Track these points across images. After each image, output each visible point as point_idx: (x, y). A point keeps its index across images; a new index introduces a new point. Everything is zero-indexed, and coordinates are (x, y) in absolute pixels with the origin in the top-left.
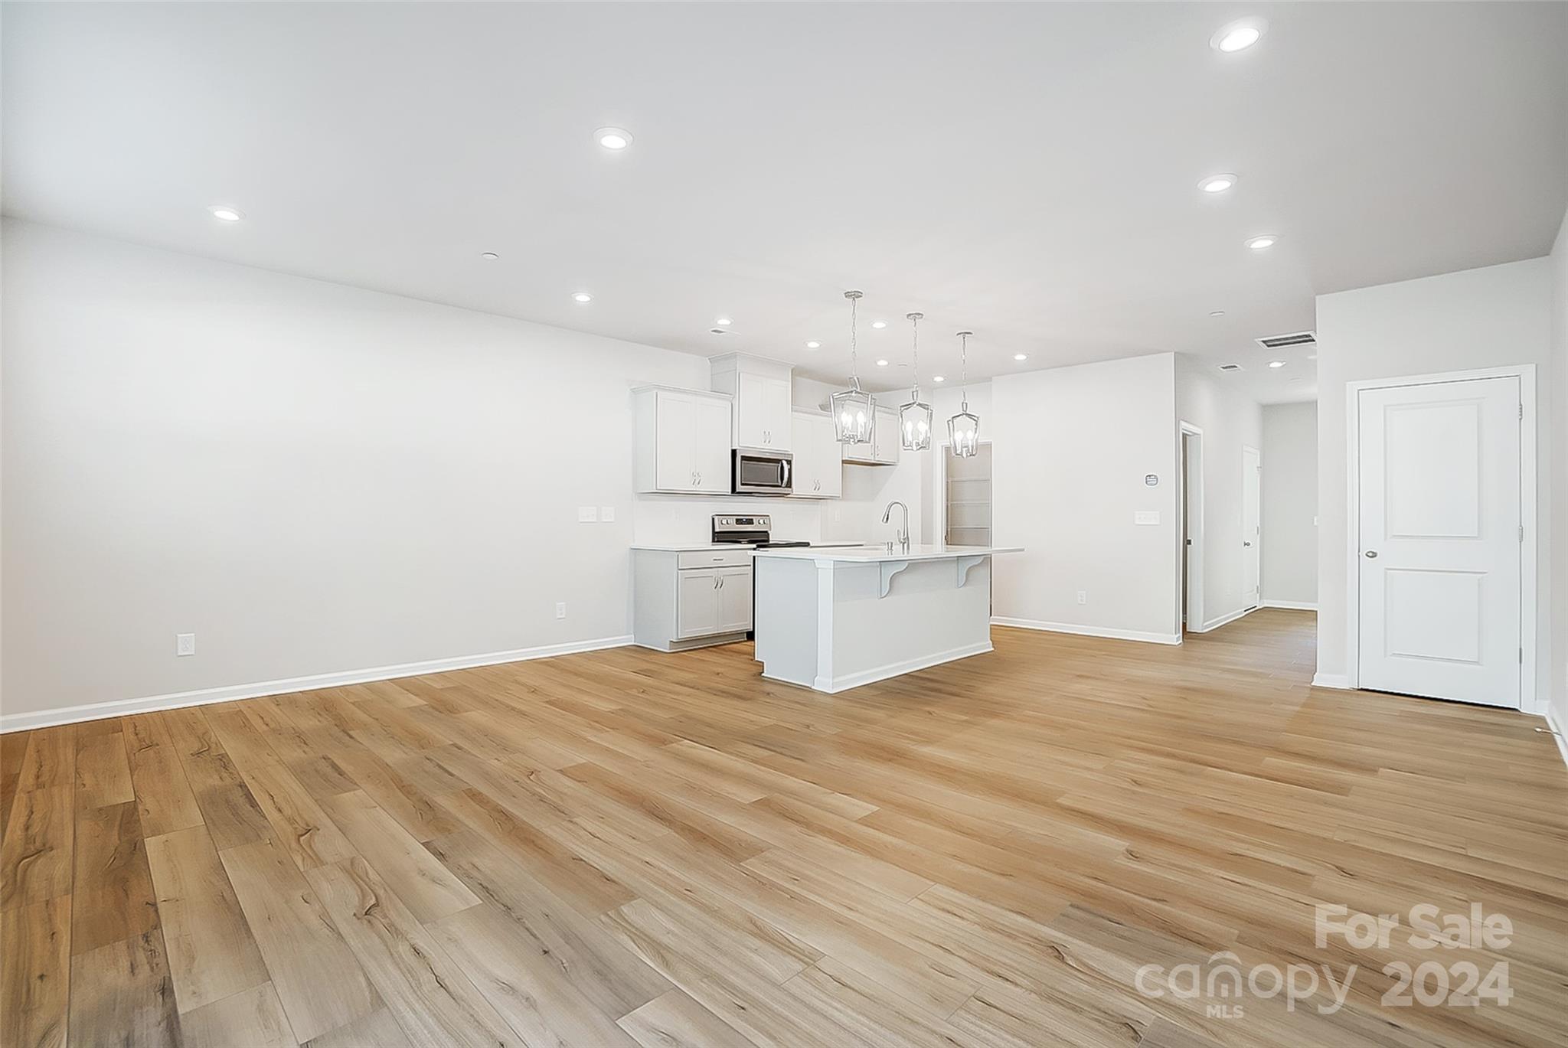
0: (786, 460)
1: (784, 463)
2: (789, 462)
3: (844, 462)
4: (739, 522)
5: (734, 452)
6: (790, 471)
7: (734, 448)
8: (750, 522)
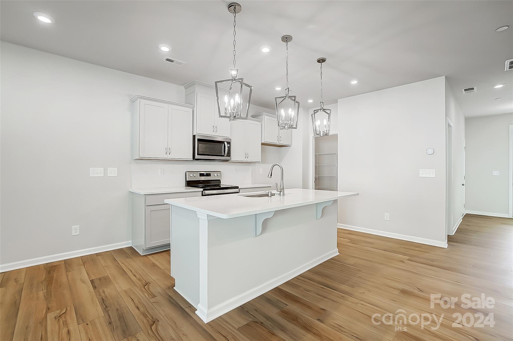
0: (227, 142)
1: (226, 143)
2: (229, 143)
3: (262, 144)
4: (201, 175)
5: (194, 136)
6: (229, 148)
7: (194, 135)
8: (208, 175)
